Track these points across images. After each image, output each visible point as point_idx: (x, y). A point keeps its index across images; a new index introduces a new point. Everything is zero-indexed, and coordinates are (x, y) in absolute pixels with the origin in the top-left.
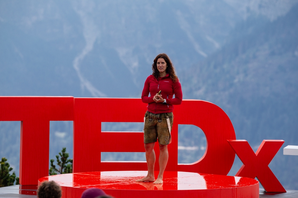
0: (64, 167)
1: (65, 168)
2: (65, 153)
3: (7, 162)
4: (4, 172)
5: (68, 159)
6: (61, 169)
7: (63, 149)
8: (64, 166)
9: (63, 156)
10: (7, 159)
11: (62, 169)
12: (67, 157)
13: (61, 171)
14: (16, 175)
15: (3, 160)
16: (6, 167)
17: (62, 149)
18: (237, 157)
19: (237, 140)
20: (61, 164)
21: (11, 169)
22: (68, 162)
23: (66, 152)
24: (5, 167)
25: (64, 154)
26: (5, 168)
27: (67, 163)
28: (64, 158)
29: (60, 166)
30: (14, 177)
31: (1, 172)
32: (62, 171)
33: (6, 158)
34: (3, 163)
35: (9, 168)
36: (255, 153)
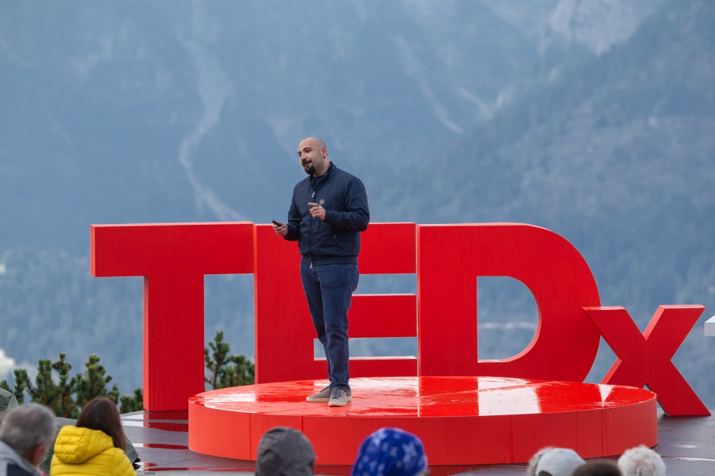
0: (220, 373)
1: (222, 374)
2: (222, 342)
3: (100, 364)
4: (95, 386)
5: (228, 355)
6: (213, 376)
7: (218, 334)
8: (220, 370)
9: (217, 351)
10: (100, 358)
11: (216, 377)
12: (227, 350)
13: (213, 381)
14: (119, 391)
15: (93, 361)
16: (99, 375)
17: (215, 335)
18: (603, 343)
19: (603, 308)
20: (214, 367)
21: (109, 379)
22: (228, 361)
23: (224, 341)
24: (97, 374)
25: (219, 346)
26: (97, 378)
27: (225, 363)
28: (220, 353)
29: (212, 370)
30: (117, 396)
31: (90, 386)
32: (215, 381)
33: (97, 357)
34: (94, 366)
35: (105, 377)
36: (643, 334)
